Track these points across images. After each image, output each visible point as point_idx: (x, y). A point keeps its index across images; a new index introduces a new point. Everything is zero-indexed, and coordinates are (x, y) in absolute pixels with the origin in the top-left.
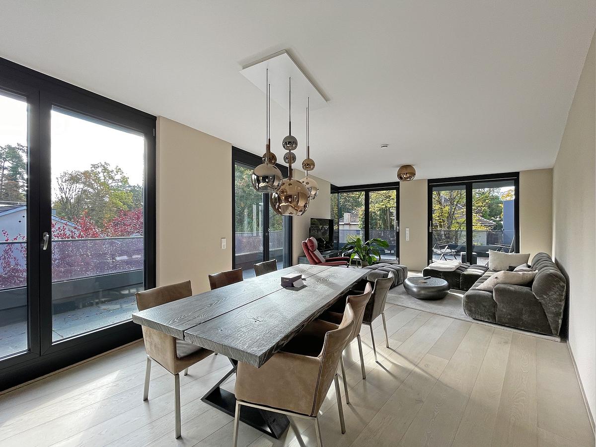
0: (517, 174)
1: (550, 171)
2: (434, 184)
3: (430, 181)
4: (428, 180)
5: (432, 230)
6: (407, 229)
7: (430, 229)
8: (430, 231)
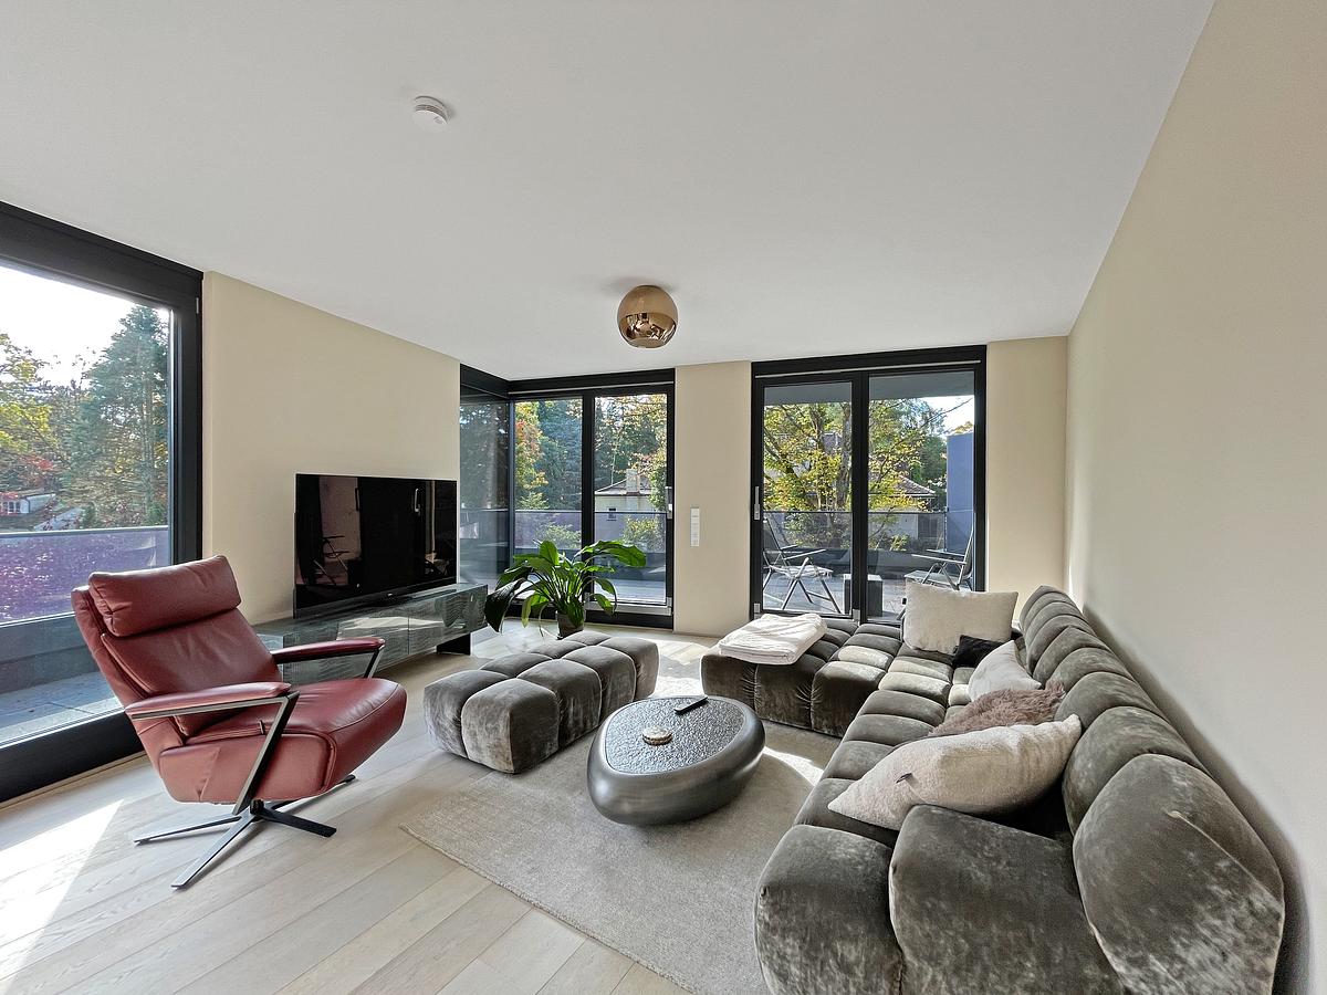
0: (979, 352)
1: (1062, 345)
2: (770, 377)
3: (757, 368)
4: (753, 363)
5: (762, 516)
6: (696, 512)
7: (757, 512)
8: (757, 518)
